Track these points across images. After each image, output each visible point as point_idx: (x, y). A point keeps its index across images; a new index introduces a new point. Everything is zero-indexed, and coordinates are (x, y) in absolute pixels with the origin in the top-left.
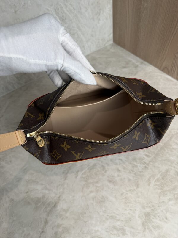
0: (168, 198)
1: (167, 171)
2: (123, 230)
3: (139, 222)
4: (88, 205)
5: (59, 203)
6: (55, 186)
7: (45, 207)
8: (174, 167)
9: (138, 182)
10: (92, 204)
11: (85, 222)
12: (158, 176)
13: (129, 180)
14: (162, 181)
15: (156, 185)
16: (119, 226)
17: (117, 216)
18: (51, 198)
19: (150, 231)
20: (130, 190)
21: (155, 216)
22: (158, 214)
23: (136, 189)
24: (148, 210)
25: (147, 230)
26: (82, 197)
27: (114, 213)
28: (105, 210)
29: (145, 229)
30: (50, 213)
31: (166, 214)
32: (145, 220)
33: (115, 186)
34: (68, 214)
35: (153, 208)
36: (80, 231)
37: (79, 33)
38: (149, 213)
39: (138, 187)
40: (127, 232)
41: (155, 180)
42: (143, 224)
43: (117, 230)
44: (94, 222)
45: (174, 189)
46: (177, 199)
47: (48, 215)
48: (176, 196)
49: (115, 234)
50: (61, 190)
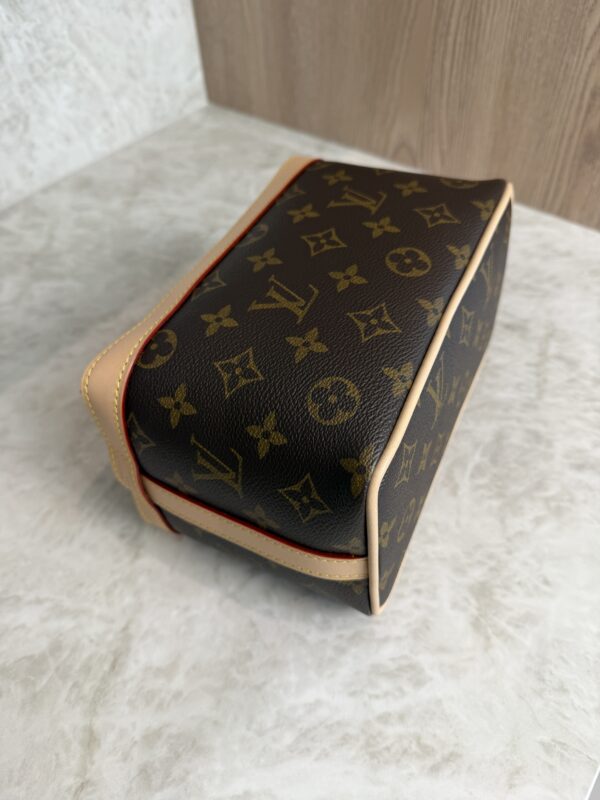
0: (531, 517)
1: (500, 437)
2: (412, 667)
3: (461, 622)
5: (128, 650)
6: (97, 593)
7: (70, 684)
8: (519, 420)
11: (258, 688)
12: (477, 458)
14: (494, 471)
15: (479, 487)
16: (393, 659)
18: (91, 641)
19: (507, 638)
21: (507, 588)
22: (515, 576)
24: (477, 574)
25: (495, 640)
29: (488, 638)
30: (98, 701)
31: (540, 569)
32: (479, 609)
34: (179, 682)
35: (492, 563)
36: (248, 729)
37: (83, 60)
38: (483, 584)
40: (428, 672)
41: (468, 473)
42: (476, 625)
43: (389, 675)
44: (293, 678)
45: (540, 486)
46: (558, 512)
47: (92, 711)
48: (553, 504)
49: (386, 694)
50: (128, 600)
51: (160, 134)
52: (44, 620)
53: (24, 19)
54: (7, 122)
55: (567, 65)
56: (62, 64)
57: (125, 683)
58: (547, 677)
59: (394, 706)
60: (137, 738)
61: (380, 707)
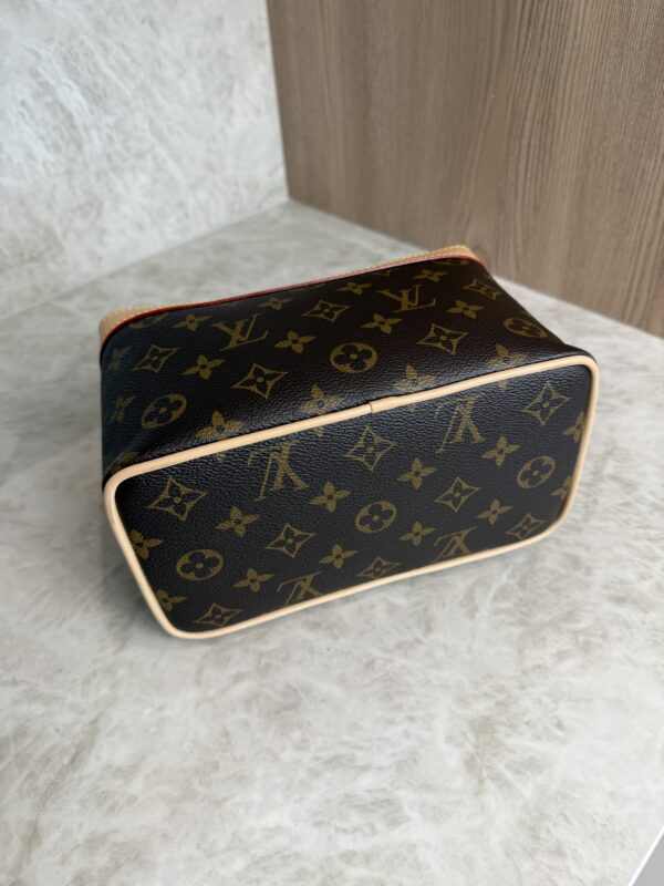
0: (554, 651)
2: (390, 802)
3: (453, 758)
4: (226, 734)
5: (93, 744)
6: (75, 681)
7: (26, 773)
9: (425, 610)
10: (246, 724)
11: (218, 803)
12: (503, 580)
13: (392, 609)
14: (521, 595)
15: (501, 611)
16: (369, 791)
17: (359, 754)
18: (57, 730)
19: (504, 784)
20: (400, 646)
21: (513, 727)
22: (525, 714)
23: (424, 640)
24: (481, 707)
25: (490, 786)
26: (198, 705)
27: (343, 743)
28: (304, 740)
29: (481, 781)
30: (49, 795)
31: (555, 710)
32: (476, 747)
33: (336, 638)
34: (137, 786)
35: (501, 697)
36: (198, 847)
37: (162, 152)
38: (486, 719)
39: (428, 629)
40: (407, 811)
41: (491, 595)
42: (470, 764)
43: (363, 808)
44: (257, 797)
45: (570, 616)
46: (586, 648)
47: (41, 807)
48: (581, 638)
49: (356, 829)
50: (104, 691)
51: (238, 227)
52: (15, 702)
53: (106, 112)
54: (80, 207)
55: (643, 171)
56: (140, 156)
57: (81, 779)
58: (543, 835)
59: (361, 844)
60: (80, 842)
61: (346, 843)
